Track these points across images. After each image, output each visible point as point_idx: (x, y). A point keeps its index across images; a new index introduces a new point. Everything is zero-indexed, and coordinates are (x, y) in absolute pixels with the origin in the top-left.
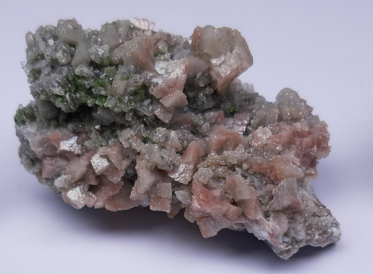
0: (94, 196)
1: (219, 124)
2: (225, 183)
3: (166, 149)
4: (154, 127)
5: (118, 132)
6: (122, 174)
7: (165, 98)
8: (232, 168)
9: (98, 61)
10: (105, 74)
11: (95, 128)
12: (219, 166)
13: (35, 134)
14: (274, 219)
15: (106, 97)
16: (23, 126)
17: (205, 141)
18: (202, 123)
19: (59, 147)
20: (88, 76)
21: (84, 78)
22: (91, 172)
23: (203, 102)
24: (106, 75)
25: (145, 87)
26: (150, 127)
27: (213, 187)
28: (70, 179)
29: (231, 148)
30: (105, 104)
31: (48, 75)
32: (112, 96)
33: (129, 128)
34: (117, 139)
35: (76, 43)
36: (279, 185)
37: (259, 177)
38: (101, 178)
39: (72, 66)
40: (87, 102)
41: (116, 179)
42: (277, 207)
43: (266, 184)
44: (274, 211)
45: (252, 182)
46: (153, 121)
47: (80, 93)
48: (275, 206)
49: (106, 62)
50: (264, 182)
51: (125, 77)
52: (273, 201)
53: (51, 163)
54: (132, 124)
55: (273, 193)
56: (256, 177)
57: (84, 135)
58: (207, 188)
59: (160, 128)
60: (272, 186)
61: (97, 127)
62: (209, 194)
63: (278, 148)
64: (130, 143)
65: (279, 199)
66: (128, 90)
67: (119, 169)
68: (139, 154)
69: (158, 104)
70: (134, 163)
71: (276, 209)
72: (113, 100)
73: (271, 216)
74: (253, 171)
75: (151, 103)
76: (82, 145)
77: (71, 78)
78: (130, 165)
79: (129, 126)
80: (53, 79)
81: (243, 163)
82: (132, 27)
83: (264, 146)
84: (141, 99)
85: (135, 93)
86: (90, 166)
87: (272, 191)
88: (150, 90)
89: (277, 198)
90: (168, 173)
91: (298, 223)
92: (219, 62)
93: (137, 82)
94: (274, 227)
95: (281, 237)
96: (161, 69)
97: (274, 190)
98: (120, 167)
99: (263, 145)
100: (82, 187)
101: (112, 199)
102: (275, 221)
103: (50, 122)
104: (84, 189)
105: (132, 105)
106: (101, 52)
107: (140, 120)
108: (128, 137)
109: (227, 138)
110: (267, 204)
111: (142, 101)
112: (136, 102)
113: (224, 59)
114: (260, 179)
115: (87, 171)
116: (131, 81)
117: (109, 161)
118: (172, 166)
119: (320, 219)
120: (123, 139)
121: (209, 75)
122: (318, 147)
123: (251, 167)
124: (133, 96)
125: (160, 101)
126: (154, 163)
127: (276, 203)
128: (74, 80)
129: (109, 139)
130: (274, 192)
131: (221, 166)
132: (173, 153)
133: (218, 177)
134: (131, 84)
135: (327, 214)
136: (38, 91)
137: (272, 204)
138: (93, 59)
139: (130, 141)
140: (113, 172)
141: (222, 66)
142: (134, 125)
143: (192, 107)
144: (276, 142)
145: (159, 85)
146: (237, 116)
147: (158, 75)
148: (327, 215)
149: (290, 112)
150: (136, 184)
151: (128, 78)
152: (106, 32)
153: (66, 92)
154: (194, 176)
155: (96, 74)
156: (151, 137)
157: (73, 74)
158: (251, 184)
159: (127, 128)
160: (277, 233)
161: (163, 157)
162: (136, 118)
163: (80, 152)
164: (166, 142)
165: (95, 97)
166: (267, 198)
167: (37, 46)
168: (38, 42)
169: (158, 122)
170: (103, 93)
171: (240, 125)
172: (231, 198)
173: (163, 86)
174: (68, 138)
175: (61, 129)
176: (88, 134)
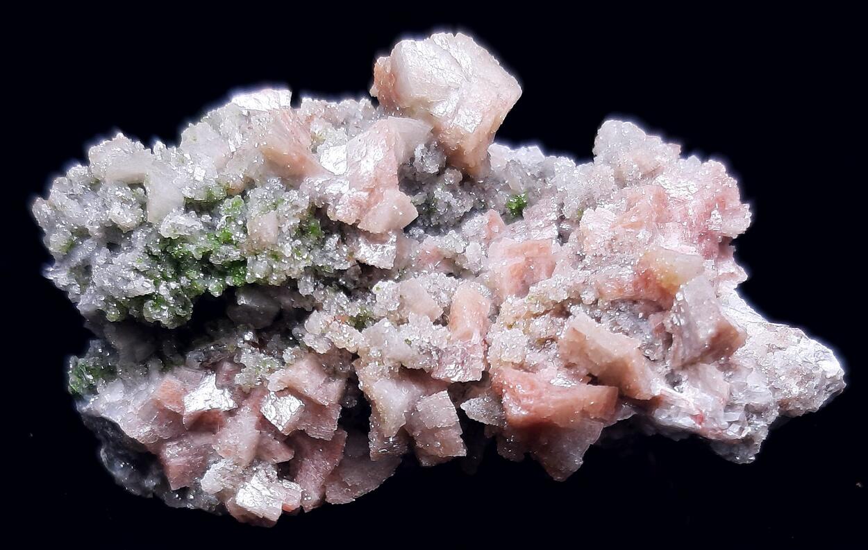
0: (293, 485)
1: (499, 240)
2: (558, 347)
3: (408, 322)
4: (367, 290)
5: (296, 331)
6: (336, 415)
7: (368, 218)
8: (562, 311)
9: (201, 197)
10: (225, 216)
11: (245, 341)
12: (533, 319)
13: (125, 403)
14: (692, 384)
15: (243, 263)
16: (93, 400)
17: (482, 282)
18: (462, 245)
19: (183, 409)
20: (191, 232)
21: (183, 239)
22: (269, 435)
23: (449, 205)
24: (227, 217)
25: (318, 211)
26: (359, 293)
27: (538, 364)
28: (231, 466)
29: (543, 275)
30: (247, 278)
31: (108, 263)
32: (256, 255)
33: (316, 311)
34: (299, 344)
35: (142, 177)
36: (675, 305)
37: (626, 307)
38: (296, 440)
39: (150, 225)
40: (209, 289)
41: (328, 429)
42: (687, 353)
43: (646, 317)
44: (684, 367)
45: (615, 324)
46: (360, 276)
47: (187, 276)
48: (684, 353)
49: (218, 193)
50: (641, 315)
51: (268, 205)
52: (674, 344)
53: (179, 452)
54: (319, 299)
55: (669, 327)
56: (619, 311)
57: (227, 366)
58: (526, 370)
59: (380, 284)
60: (659, 315)
61: (249, 336)
62: (535, 379)
63: (640, 236)
64: (329, 341)
65: (686, 335)
66: (285, 229)
67: (327, 403)
68: (355, 356)
69: (358, 237)
70: (352, 380)
71: (687, 359)
72: (262, 261)
73: (683, 380)
74: (608, 299)
75: (343, 241)
76: (231, 389)
77: (156, 251)
78: (347, 388)
79: (313, 308)
80: (121, 267)
81: (580, 292)
82: (245, 113)
83: (610, 245)
84: (319, 239)
85: (301, 232)
86: (264, 423)
87: (663, 324)
88: (330, 213)
89: (681, 335)
90: (431, 372)
91: (744, 372)
92: (450, 106)
93: (297, 207)
94: (699, 400)
95: (722, 414)
96: (336, 164)
97: (669, 321)
98: (327, 400)
99: (607, 243)
100: (262, 474)
101: (334, 476)
102: (695, 386)
103: (146, 366)
104: (268, 477)
105: (305, 257)
106: (200, 174)
107: (331, 286)
108: (320, 330)
109: (527, 259)
110: (664, 358)
111: (321, 243)
112: (310, 250)
113: (458, 98)
114: (630, 310)
115: (262, 437)
116: (284, 208)
117: (299, 395)
118: (435, 352)
119: (787, 352)
120: (312, 337)
121: (439, 144)
122: (723, 211)
123: (601, 294)
124: (300, 238)
125: (359, 227)
126: (394, 359)
127: (684, 346)
128: (164, 252)
129: (281, 352)
130: (670, 325)
131: (536, 316)
132: (426, 326)
133: (539, 340)
134: (287, 215)
135: (798, 338)
136: (99, 305)
137: (676, 352)
138: (189, 195)
139: (327, 336)
140: (317, 416)
141: (460, 112)
142: (323, 301)
143: (429, 225)
144: (632, 225)
145: (345, 195)
146: (528, 212)
147: (334, 177)
148: (799, 341)
149: (636, 161)
150: (373, 423)
151: (275, 206)
152: (195, 140)
153: (156, 284)
154: (488, 358)
155: (206, 224)
156: (368, 310)
157: (158, 240)
158: (614, 329)
159: (311, 312)
160: (710, 410)
161: (409, 340)
162: (321, 286)
163: (231, 404)
164: (402, 308)
165: (222, 272)
166: (659, 346)
167: (64, 216)
168: (63, 206)
169: (371, 275)
170: (235, 255)
171: (543, 226)
172: (584, 372)
173: (355, 194)
174: (196, 384)
175: (175, 372)
176: (235, 358)
